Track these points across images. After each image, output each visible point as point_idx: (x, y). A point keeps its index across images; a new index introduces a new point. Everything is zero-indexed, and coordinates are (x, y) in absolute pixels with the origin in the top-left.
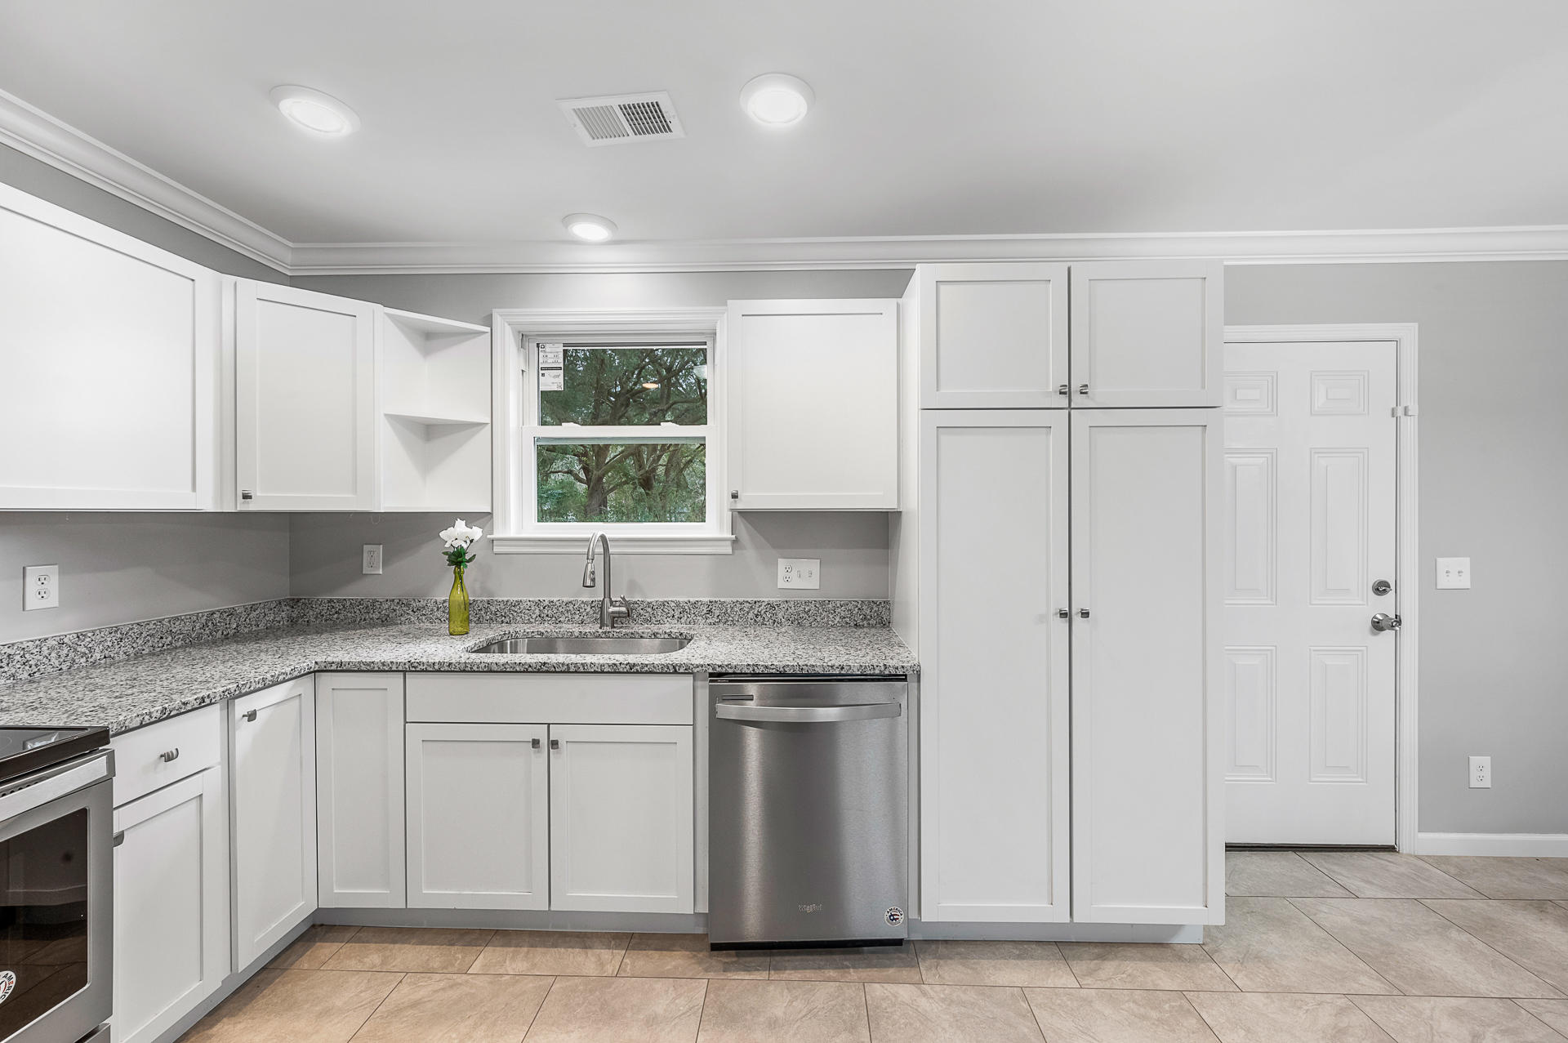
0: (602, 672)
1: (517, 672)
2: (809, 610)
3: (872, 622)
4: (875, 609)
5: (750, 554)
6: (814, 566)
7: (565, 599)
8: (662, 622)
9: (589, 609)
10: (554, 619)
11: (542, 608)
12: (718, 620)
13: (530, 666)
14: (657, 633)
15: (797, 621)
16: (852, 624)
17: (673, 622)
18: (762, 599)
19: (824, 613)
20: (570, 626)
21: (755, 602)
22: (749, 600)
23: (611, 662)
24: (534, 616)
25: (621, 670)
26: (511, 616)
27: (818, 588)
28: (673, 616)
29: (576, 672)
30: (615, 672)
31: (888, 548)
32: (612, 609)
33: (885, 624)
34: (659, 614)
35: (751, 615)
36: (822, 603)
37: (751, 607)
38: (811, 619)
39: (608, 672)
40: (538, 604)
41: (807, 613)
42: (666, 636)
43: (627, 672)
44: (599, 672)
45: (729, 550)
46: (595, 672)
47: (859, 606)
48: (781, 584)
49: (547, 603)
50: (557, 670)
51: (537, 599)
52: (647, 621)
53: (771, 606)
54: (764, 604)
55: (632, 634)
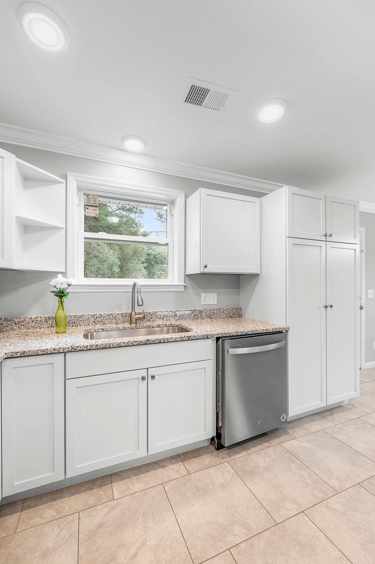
0: (176, 341)
1: (134, 345)
2: (214, 312)
3: (236, 315)
4: (237, 311)
5: (190, 291)
6: (215, 295)
7: (108, 313)
8: (155, 320)
9: (120, 317)
10: (102, 322)
11: (95, 318)
12: (179, 318)
13: (141, 342)
14: (160, 325)
15: (210, 317)
16: (229, 317)
17: (160, 320)
18: (197, 309)
19: (220, 313)
20: (111, 325)
21: (194, 310)
22: (192, 309)
23: (180, 337)
24: (91, 322)
25: (184, 339)
26: (78, 323)
27: (216, 304)
28: (160, 318)
29: (164, 342)
30: (182, 341)
31: (240, 289)
32: (137, 316)
33: (240, 316)
34: (154, 317)
35: (192, 316)
36: (219, 309)
37: (193, 312)
38: (215, 316)
39: (179, 341)
40: (93, 316)
41: (214, 313)
42: (164, 326)
43: (187, 340)
44: (174, 341)
45: (183, 290)
46: (173, 341)
47: (232, 310)
48: (203, 303)
49: (98, 315)
50: (155, 342)
51: (92, 314)
52: (149, 320)
53: (200, 311)
54: (197, 311)
55: (148, 326)
